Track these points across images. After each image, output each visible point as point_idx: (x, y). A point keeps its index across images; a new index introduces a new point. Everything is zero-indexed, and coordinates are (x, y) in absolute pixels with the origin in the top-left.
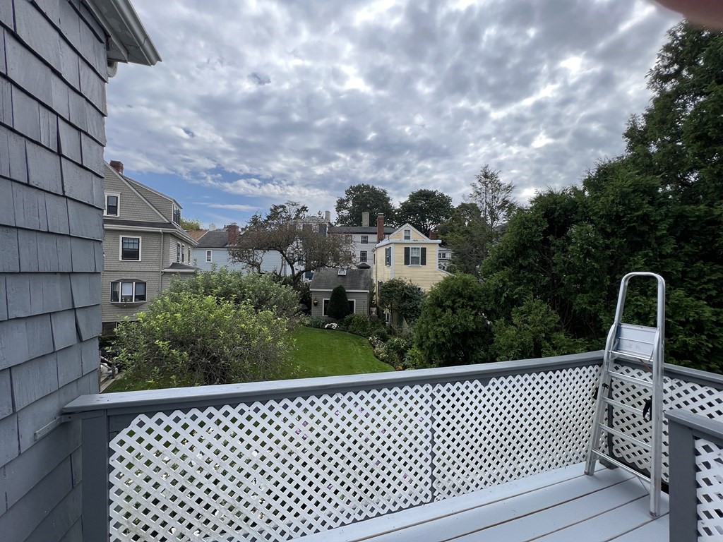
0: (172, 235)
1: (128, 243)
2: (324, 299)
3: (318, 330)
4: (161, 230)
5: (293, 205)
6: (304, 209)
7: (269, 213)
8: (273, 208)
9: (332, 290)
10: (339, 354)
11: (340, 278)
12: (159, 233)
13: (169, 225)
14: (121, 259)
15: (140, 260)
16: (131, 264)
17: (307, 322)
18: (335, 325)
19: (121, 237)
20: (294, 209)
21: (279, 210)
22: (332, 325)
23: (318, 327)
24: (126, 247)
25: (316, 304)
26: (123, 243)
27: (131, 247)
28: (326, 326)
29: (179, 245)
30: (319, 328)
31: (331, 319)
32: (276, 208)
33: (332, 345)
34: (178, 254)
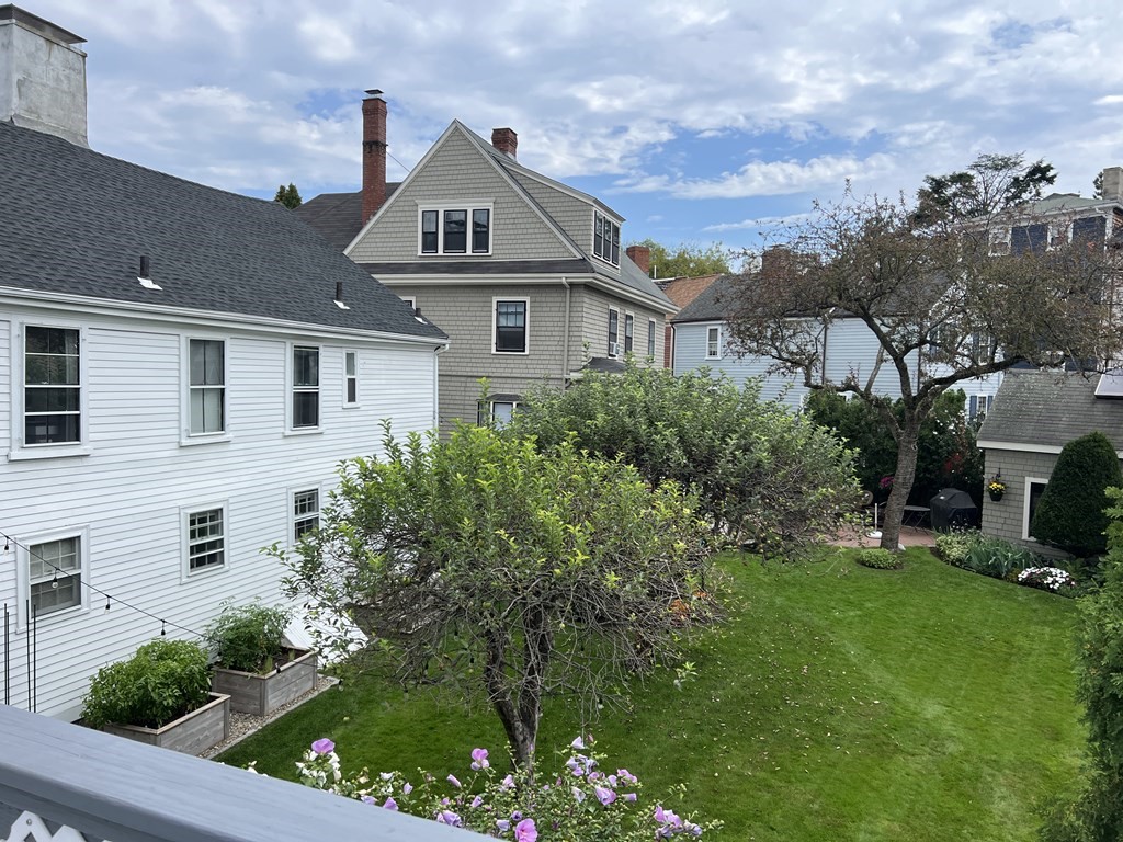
0: (590, 288)
1: (507, 313)
2: (1029, 481)
3: (985, 584)
4: (563, 278)
5: (996, 168)
6: (1040, 174)
7: (913, 204)
8: (927, 187)
9: (1058, 450)
10: (1031, 677)
11: (1100, 406)
12: (560, 286)
13: (582, 265)
14: (494, 351)
15: (527, 353)
16: (511, 363)
17: (956, 552)
18: (1059, 575)
19: (495, 299)
20: (1002, 179)
21: (949, 191)
22: (1045, 575)
23: (994, 572)
24: (503, 322)
25: (997, 496)
26: (499, 314)
27: (511, 322)
28: (1024, 575)
29: (613, 315)
30: (998, 576)
31: (1047, 551)
32: (939, 185)
33: (1020, 640)
34: (612, 336)
